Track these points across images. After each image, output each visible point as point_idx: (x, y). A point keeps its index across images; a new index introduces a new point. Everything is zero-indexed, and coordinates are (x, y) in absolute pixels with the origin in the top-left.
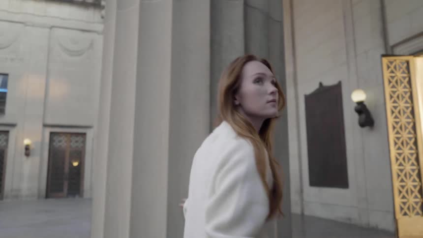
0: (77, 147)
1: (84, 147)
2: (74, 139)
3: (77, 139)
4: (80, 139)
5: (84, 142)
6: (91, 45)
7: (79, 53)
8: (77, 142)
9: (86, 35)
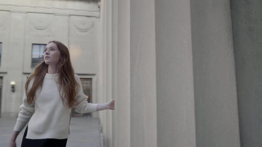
0: (87, 86)
1: (91, 87)
2: (86, 82)
3: (87, 82)
4: (88, 82)
5: (91, 84)
6: (93, 25)
7: (86, 30)
8: (87, 84)
9: (89, 19)
